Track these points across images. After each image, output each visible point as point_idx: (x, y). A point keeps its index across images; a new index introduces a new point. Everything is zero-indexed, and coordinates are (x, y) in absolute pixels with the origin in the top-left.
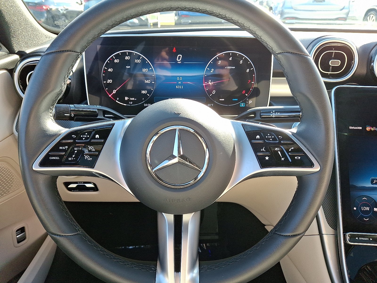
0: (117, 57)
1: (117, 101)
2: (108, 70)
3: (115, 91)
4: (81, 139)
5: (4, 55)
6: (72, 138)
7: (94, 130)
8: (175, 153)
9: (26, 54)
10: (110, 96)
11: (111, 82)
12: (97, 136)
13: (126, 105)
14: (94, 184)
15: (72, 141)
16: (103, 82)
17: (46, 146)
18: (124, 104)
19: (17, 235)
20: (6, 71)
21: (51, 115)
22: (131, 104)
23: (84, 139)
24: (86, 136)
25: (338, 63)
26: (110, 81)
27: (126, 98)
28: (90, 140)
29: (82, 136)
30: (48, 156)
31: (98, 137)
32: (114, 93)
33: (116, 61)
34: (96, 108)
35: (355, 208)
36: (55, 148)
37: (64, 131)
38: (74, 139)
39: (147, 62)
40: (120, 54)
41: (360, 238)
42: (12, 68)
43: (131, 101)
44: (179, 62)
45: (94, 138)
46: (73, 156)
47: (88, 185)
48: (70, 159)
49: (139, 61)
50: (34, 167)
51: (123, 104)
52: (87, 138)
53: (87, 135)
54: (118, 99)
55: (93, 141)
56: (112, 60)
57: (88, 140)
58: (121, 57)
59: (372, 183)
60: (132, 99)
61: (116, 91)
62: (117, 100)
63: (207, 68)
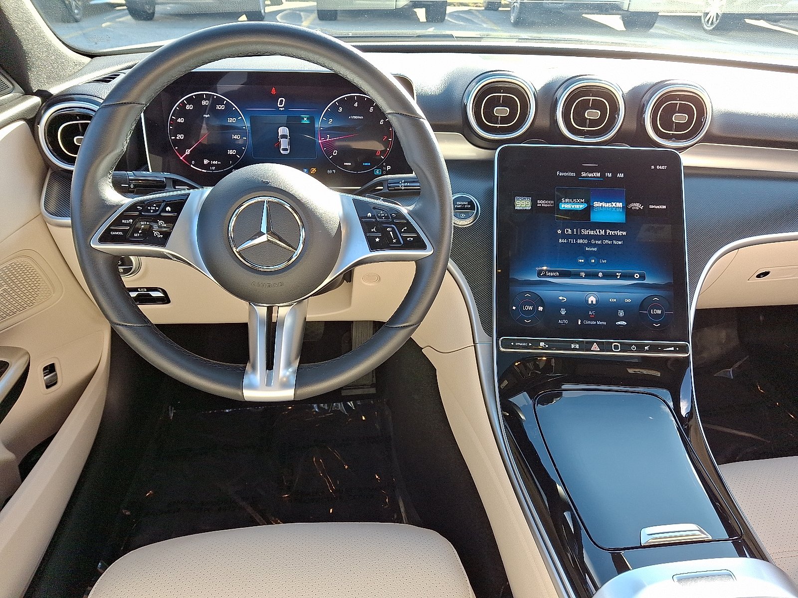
0: (189, 101)
1: (192, 166)
2: (178, 121)
3: (189, 152)
4: (149, 211)
5: (18, 98)
6: (137, 210)
7: (164, 201)
8: (264, 229)
9: (52, 97)
10: (181, 158)
11: (183, 138)
12: (168, 209)
13: (205, 171)
14: (164, 292)
15: (137, 213)
16: (171, 138)
17: (106, 218)
18: (203, 171)
19: (45, 376)
20: (25, 122)
21: (110, 180)
22: (213, 170)
23: (152, 211)
24: (154, 208)
25: (506, 111)
26: (180, 137)
27: (206, 162)
28: (160, 214)
29: (149, 208)
30: (108, 230)
31: (170, 210)
32: (186, 153)
33: (188, 107)
34: (162, 176)
35: (514, 308)
36: (117, 222)
37: (126, 201)
38: (140, 211)
39: (234, 109)
40: (194, 96)
41: (517, 344)
42: (31, 117)
43: (213, 165)
44: (281, 109)
45: (164, 210)
46: (140, 232)
47: (154, 294)
48: (136, 235)
49: (222, 107)
50: (93, 244)
51: (201, 170)
52: (155, 211)
53: (156, 207)
54: (193, 162)
55: (163, 214)
56: (183, 105)
57: (158, 213)
58: (196, 101)
59: (539, 275)
60: (214, 162)
61: (189, 150)
62: (192, 164)
63: (322, 118)
